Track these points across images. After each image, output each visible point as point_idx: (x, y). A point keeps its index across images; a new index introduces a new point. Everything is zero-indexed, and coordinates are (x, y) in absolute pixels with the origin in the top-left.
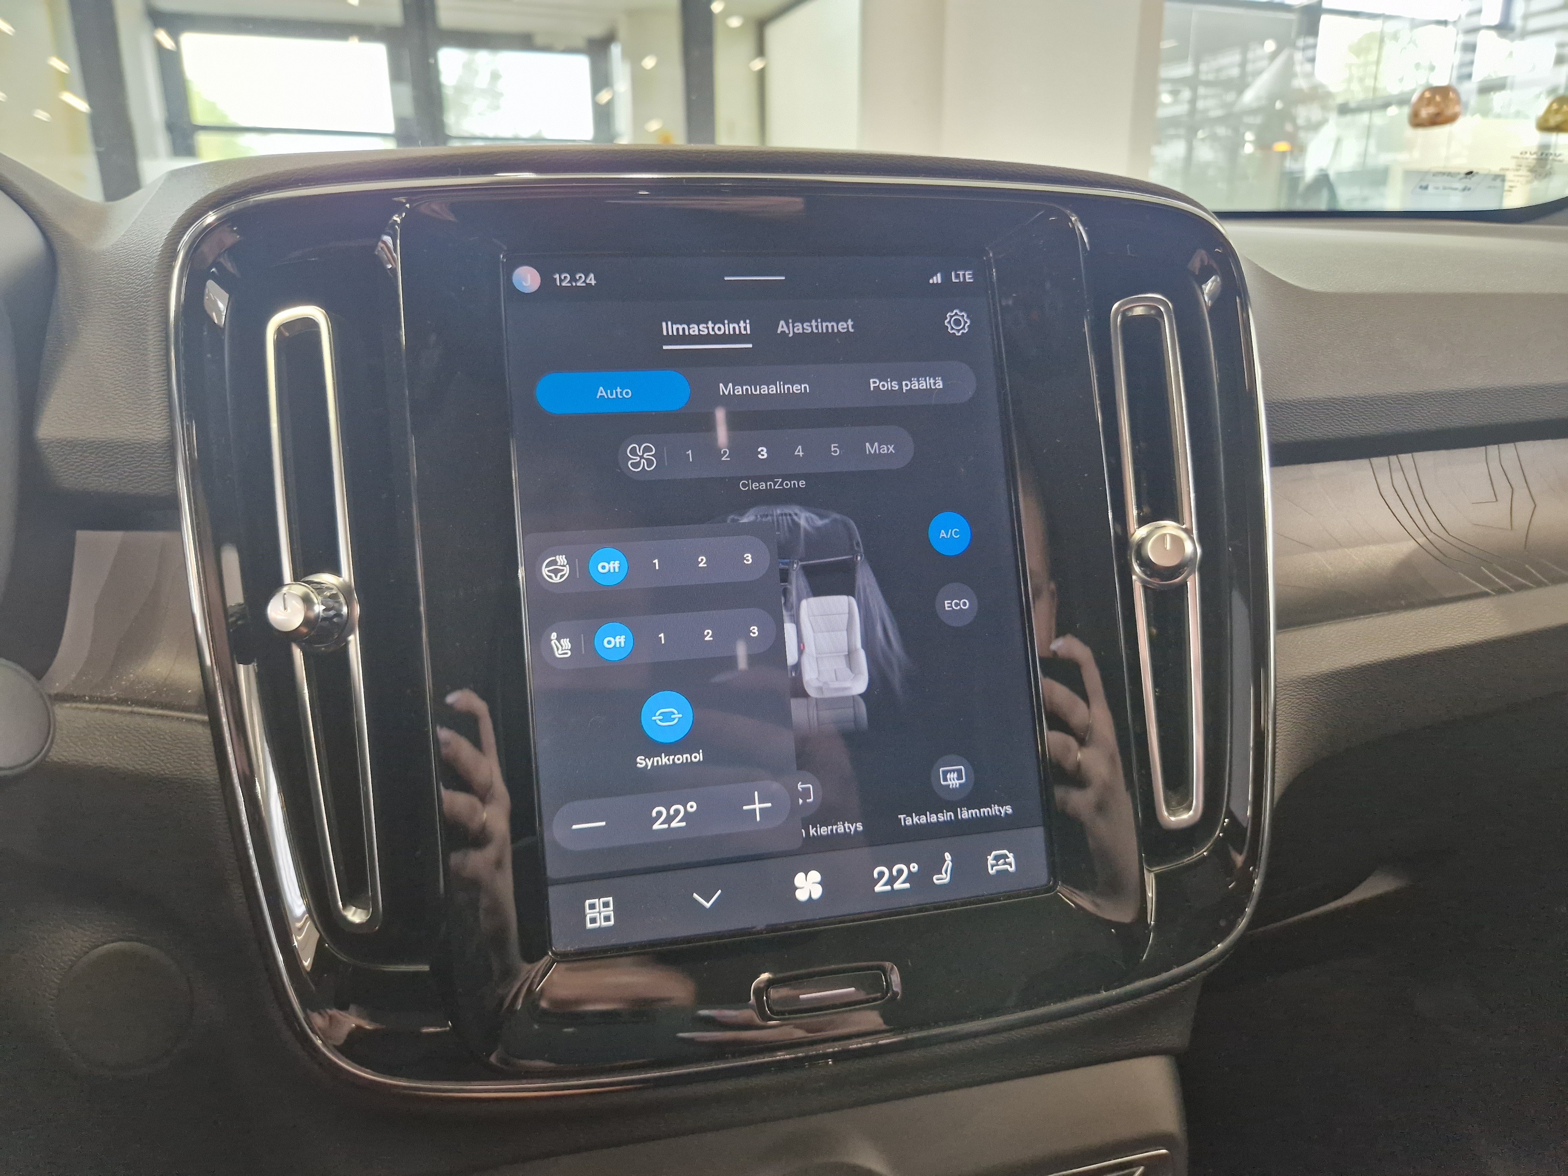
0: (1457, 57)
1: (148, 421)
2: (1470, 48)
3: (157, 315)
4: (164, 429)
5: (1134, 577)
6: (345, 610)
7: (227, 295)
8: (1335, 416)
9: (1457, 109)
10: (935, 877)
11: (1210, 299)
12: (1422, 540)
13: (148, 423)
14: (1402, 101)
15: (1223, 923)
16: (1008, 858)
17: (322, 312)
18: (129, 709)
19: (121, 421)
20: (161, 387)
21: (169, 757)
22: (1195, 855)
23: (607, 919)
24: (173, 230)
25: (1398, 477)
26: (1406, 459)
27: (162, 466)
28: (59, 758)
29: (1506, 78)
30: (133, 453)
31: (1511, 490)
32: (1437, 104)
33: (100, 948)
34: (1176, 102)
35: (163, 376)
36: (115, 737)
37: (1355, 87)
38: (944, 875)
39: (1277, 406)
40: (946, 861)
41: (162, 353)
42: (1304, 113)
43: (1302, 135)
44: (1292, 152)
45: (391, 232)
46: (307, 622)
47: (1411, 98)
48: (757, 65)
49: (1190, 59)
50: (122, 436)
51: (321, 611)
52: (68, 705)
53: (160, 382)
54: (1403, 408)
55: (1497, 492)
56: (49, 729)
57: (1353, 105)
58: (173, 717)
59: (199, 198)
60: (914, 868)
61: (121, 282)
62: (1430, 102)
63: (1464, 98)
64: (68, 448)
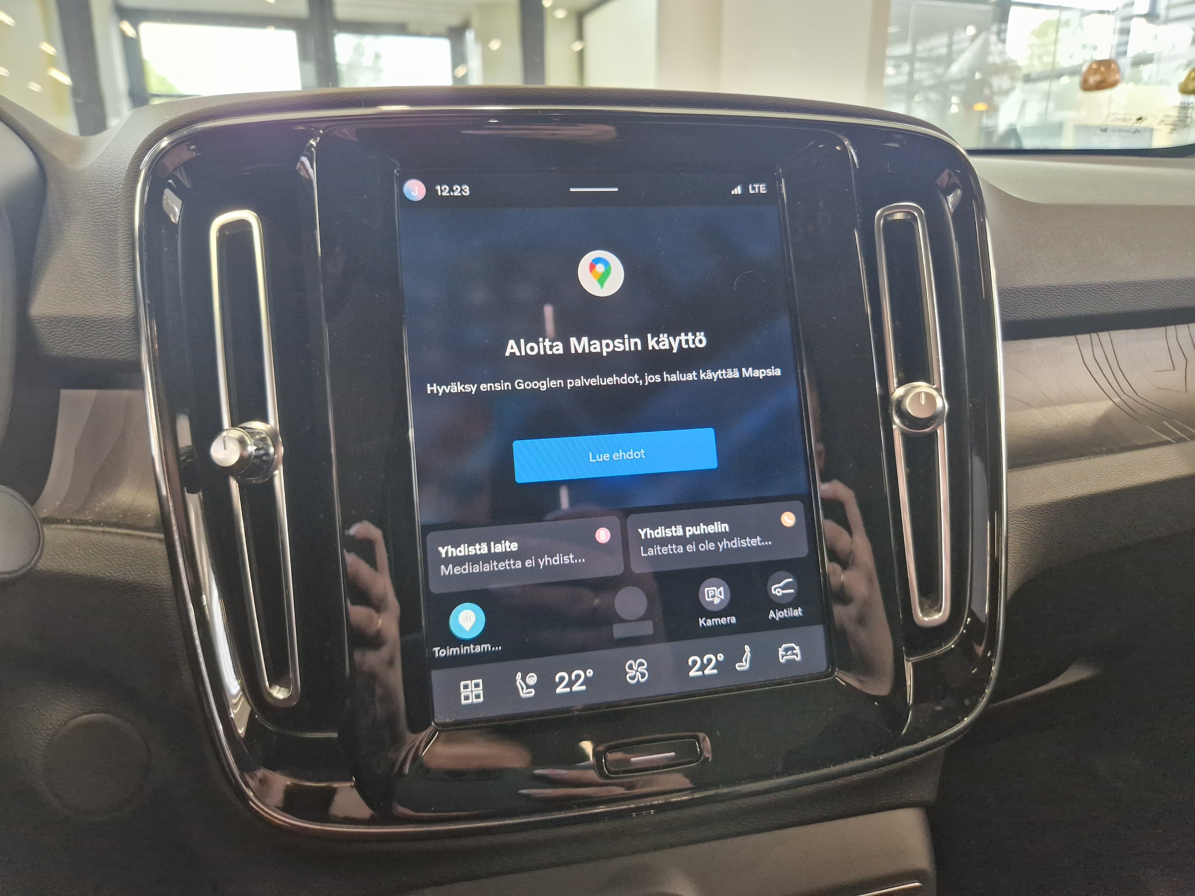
0: (1115, 39)
1: (118, 301)
2: (1125, 32)
3: (124, 218)
4: (130, 307)
5: (894, 427)
6: (272, 450)
7: (181, 202)
8: (1052, 300)
9: (1117, 77)
10: (737, 665)
11: (953, 207)
12: (1117, 400)
13: (118, 303)
14: (1072, 72)
15: (967, 702)
16: (795, 650)
17: (255, 216)
18: (101, 529)
19: (96, 301)
20: (128, 274)
21: (133, 567)
22: (943, 648)
23: (478, 696)
24: (138, 151)
25: (1098, 351)
26: (1104, 336)
27: (129, 336)
28: (46, 568)
29: (1153, 54)
30: (106, 327)
31: (1185, 360)
32: (1102, 73)
33: (79, 718)
34: (898, 74)
35: (130, 265)
36: (91, 551)
37: (1036, 62)
38: (744, 663)
39: (1006, 292)
40: (745, 652)
41: (128, 248)
42: (999, 82)
43: (996, 99)
44: (987, 111)
45: (309, 154)
46: (242, 459)
47: (1081, 69)
48: (577, 46)
49: (909, 40)
50: (96, 313)
51: (253, 451)
52: (53, 526)
53: (127, 270)
54: (1105, 294)
55: (1175, 364)
56: (39, 545)
57: (1034, 76)
58: (136, 536)
59: (158, 126)
60: (720, 657)
61: (97, 193)
62: (1096, 71)
63: (1122, 69)
64: (55, 323)
